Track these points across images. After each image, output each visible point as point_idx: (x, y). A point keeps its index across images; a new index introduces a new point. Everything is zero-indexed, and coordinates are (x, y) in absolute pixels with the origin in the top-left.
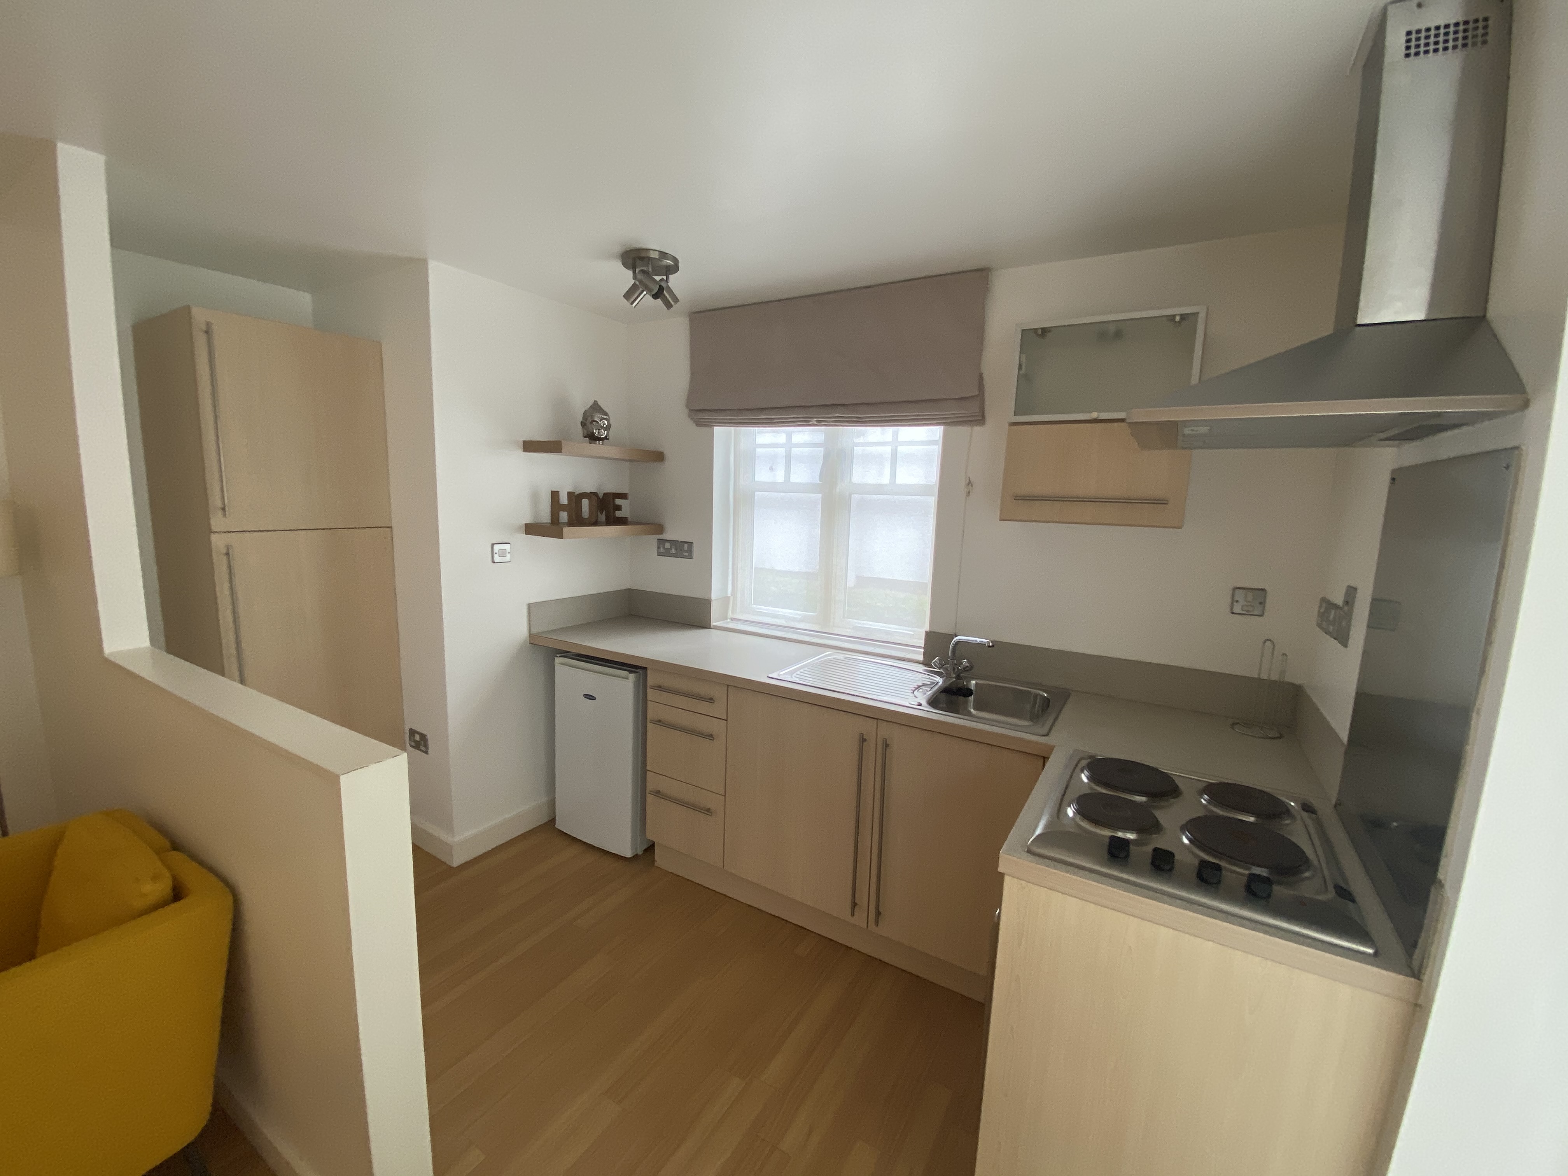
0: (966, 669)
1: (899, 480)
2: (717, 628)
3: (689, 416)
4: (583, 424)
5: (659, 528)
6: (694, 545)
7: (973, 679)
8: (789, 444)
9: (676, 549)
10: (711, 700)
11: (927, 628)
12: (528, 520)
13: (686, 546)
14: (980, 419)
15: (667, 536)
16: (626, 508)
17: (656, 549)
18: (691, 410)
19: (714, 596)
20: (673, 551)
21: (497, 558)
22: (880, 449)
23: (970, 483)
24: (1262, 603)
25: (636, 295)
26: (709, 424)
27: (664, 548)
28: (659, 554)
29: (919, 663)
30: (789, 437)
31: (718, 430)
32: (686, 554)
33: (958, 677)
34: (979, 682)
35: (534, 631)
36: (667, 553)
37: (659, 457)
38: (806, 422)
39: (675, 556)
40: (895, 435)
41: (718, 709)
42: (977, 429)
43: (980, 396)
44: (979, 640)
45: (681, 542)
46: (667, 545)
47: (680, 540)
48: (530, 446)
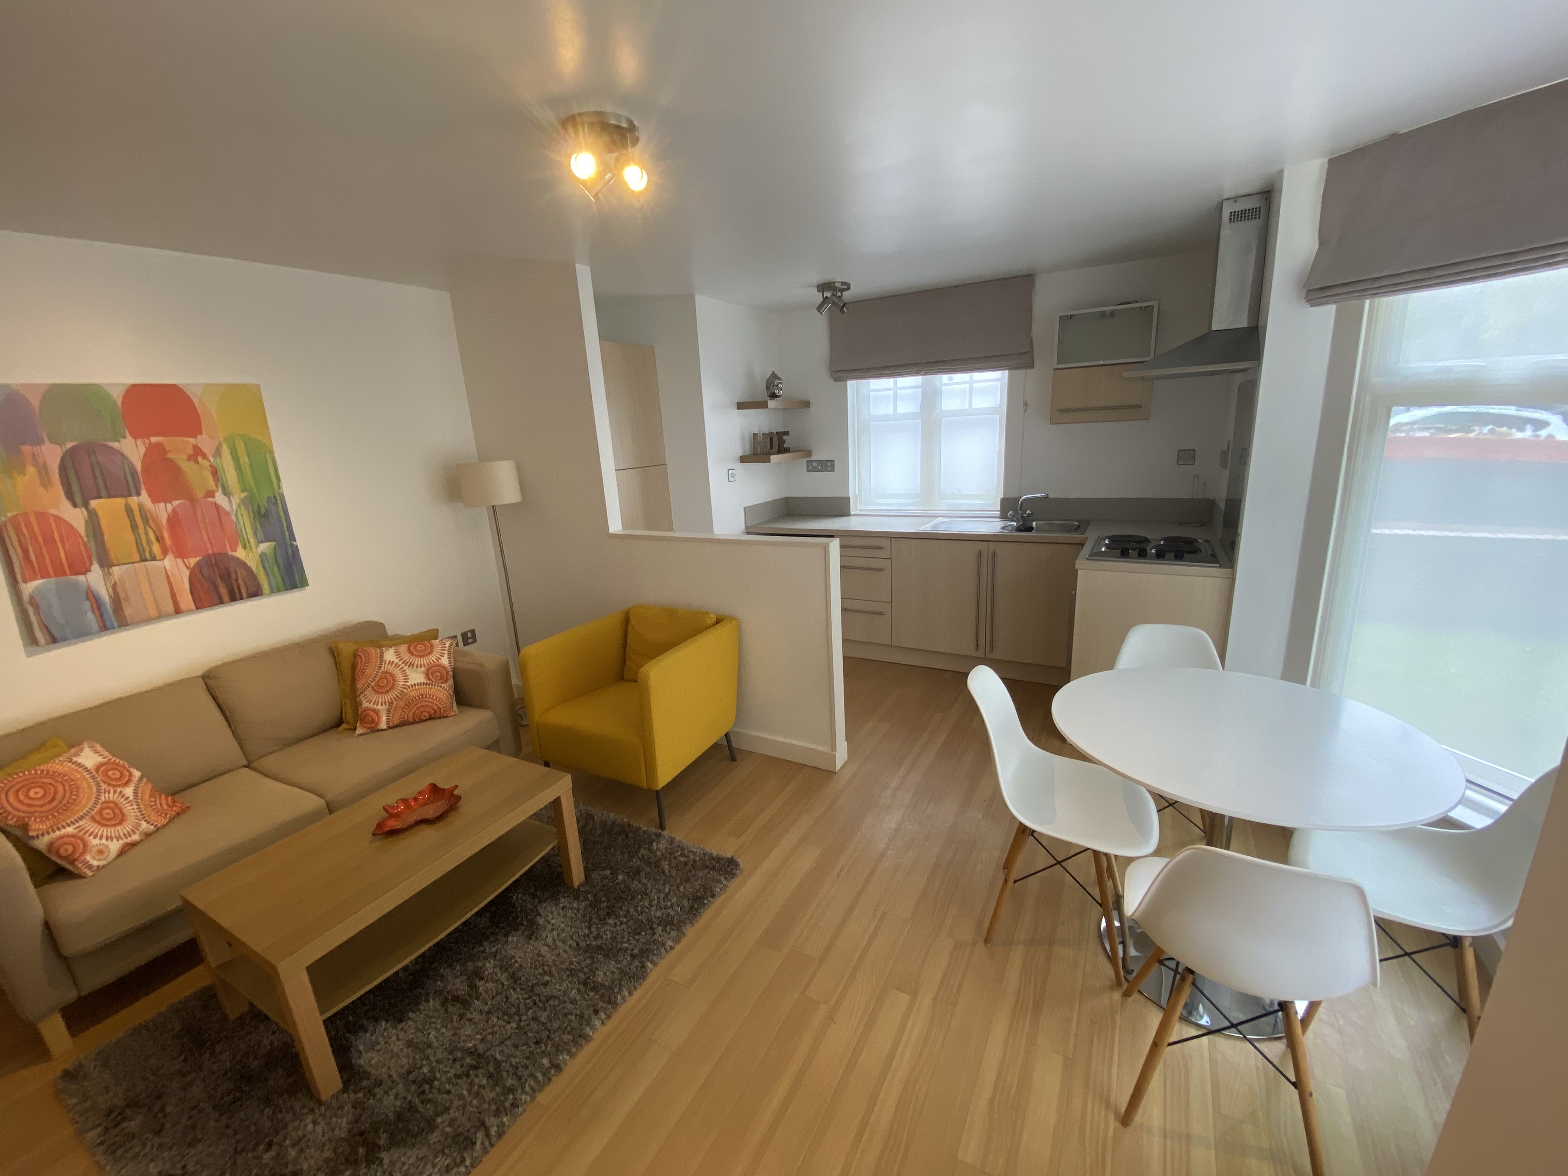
0: (1029, 515)
1: (974, 406)
2: (854, 515)
3: (831, 376)
4: (768, 388)
5: (809, 453)
6: (836, 463)
7: (1034, 521)
8: (895, 388)
9: (822, 466)
10: (881, 548)
11: (1001, 495)
12: (740, 454)
13: (829, 463)
14: (1031, 365)
15: (814, 458)
16: (788, 441)
17: (806, 468)
18: (832, 371)
19: (851, 496)
20: (820, 467)
21: (731, 479)
22: (963, 386)
23: (1026, 404)
24: (1194, 457)
25: (825, 307)
26: (845, 379)
27: (812, 466)
28: (808, 471)
29: (997, 518)
30: (895, 383)
31: (851, 384)
32: (830, 469)
33: (1024, 521)
34: (1040, 522)
35: (748, 525)
36: (815, 470)
37: (807, 404)
38: (917, 373)
39: (821, 471)
40: (971, 378)
41: (886, 553)
42: (1030, 371)
43: (1031, 352)
44: (1038, 495)
45: (826, 461)
46: (815, 464)
47: (824, 459)
48: (741, 406)
